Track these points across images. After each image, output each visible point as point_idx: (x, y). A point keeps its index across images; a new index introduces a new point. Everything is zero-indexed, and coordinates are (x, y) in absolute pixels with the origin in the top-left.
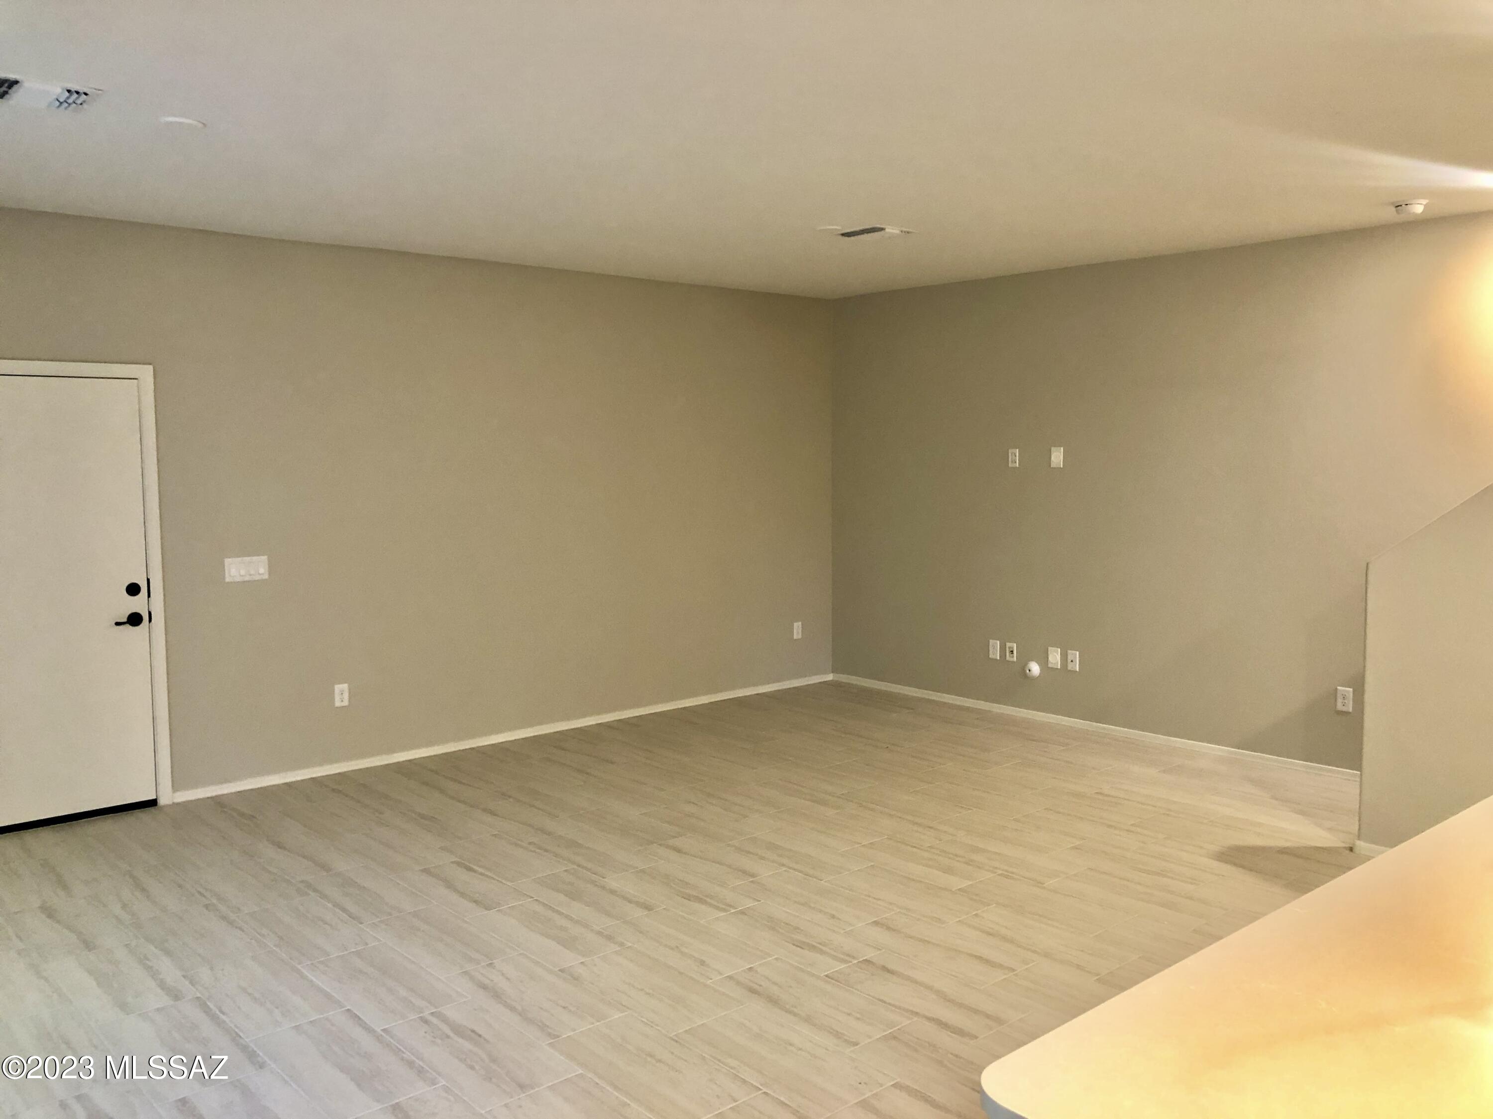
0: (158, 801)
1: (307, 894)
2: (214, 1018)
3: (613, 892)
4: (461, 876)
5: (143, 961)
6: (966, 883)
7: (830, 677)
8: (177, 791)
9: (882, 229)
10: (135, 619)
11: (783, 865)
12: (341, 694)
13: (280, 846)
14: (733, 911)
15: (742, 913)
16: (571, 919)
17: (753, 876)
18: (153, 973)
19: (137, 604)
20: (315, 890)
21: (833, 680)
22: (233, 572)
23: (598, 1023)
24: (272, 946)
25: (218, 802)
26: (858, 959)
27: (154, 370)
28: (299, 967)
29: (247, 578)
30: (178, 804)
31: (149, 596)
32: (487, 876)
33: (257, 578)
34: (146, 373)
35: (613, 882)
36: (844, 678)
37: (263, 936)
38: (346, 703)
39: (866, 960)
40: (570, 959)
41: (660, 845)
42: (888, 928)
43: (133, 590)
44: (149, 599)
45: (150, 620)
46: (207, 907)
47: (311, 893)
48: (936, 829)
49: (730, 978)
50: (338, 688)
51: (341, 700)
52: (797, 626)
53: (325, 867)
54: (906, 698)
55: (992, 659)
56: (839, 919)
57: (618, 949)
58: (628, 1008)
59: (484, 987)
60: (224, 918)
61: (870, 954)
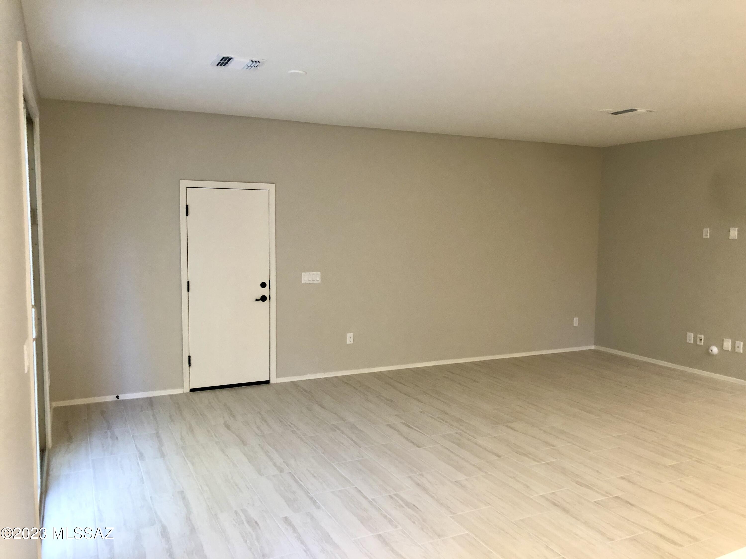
0: (270, 381)
1: (336, 431)
2: (297, 482)
3: (480, 446)
4: (405, 429)
5: (266, 453)
6: (673, 463)
7: (593, 347)
8: (279, 377)
9: (636, 110)
10: (263, 299)
11: (569, 442)
12: (350, 338)
13: (323, 407)
14: (543, 462)
15: (548, 464)
16: (460, 457)
17: (554, 446)
18: (271, 459)
19: (265, 292)
20: (339, 429)
21: (594, 349)
22: (306, 279)
23: (475, 510)
24: (321, 453)
25: (295, 384)
26: (612, 496)
27: (275, 186)
28: (333, 464)
29: (311, 282)
30: (279, 383)
31: (270, 288)
32: (418, 431)
33: (315, 282)
34: (272, 187)
35: (480, 441)
36: (602, 349)
37: (317, 448)
38: (352, 342)
39: (616, 497)
40: (461, 477)
41: (503, 425)
42: (629, 481)
43: (263, 285)
44: (270, 289)
45: (270, 299)
46: (292, 431)
47: (337, 430)
48: (655, 432)
49: (542, 496)
50: (349, 335)
51: (350, 341)
52: (576, 319)
53: (342, 419)
54: (636, 361)
55: (688, 343)
56: (601, 473)
57: (484, 474)
58: (490, 504)
59: (418, 485)
60: (299, 437)
61: (619, 494)
